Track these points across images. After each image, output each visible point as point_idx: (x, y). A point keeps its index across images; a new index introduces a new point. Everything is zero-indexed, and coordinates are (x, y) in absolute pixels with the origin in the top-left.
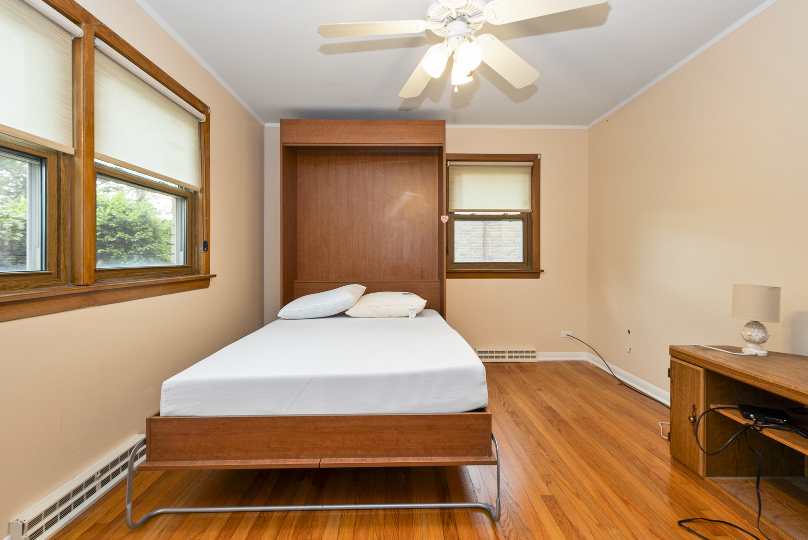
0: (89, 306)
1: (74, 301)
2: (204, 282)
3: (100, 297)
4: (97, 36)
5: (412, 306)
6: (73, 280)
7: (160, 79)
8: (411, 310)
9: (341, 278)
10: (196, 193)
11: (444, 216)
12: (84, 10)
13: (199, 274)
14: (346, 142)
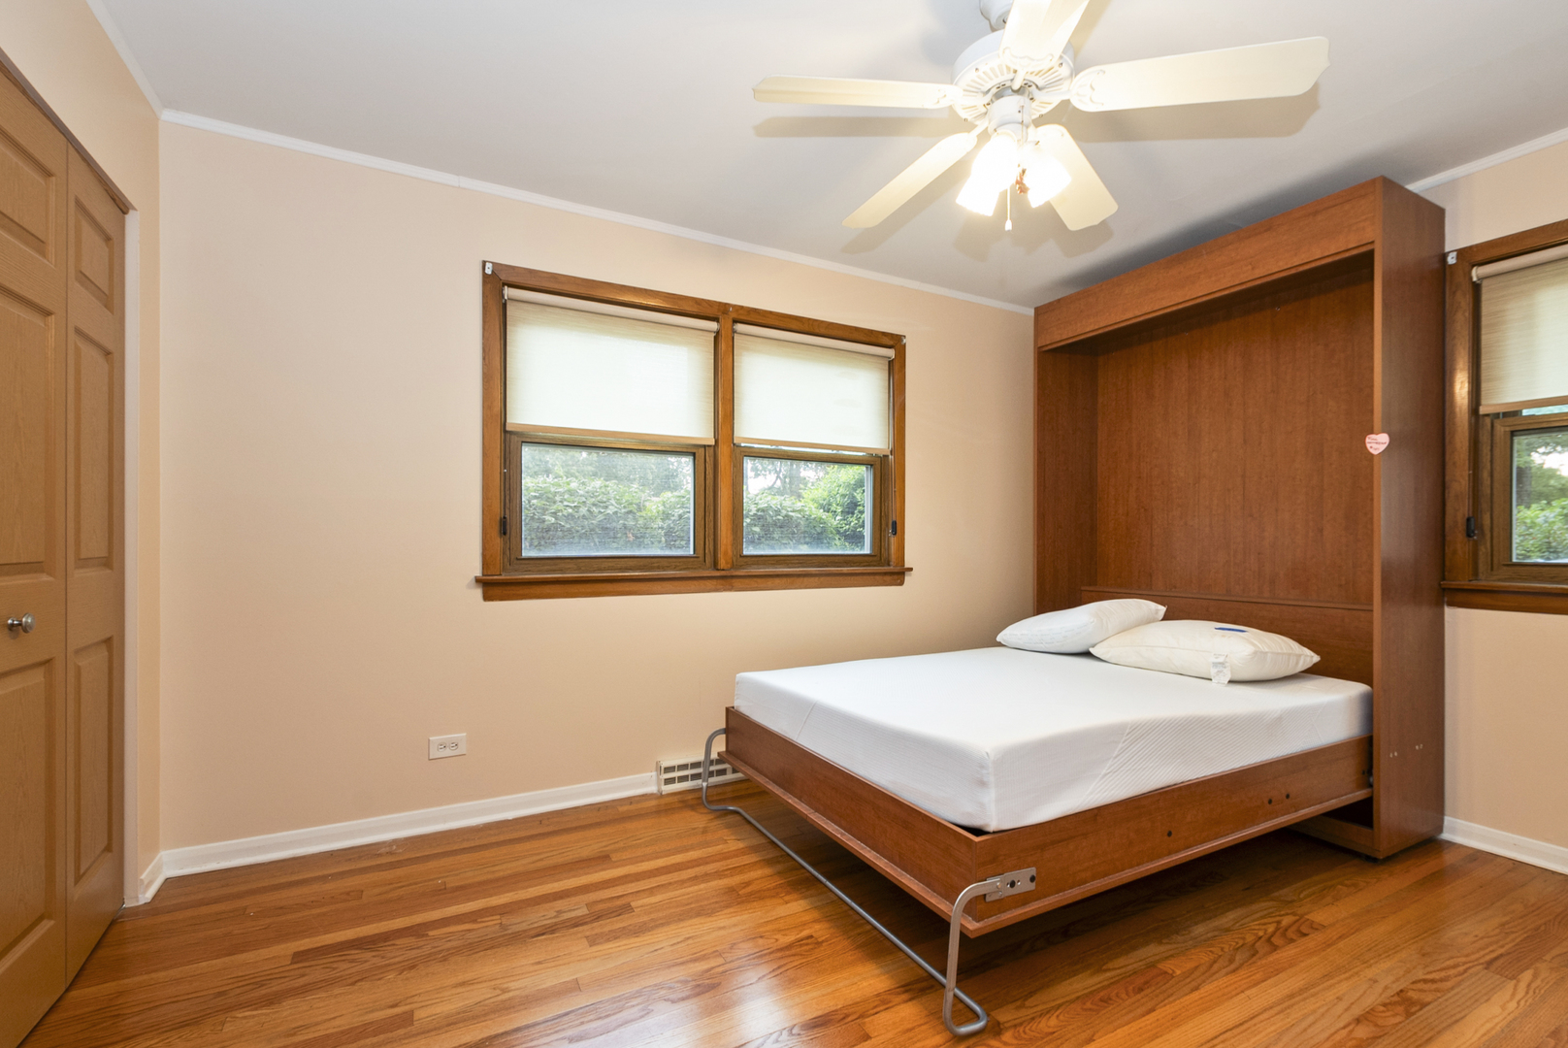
0: (725, 590)
1: (709, 584)
2: (896, 574)
3: (736, 583)
4: (735, 321)
5: (1217, 656)
6: (715, 565)
7: (817, 331)
8: (1215, 665)
9: (1175, 587)
10: (886, 456)
11: (1373, 436)
12: (720, 303)
13: (889, 565)
14: (1138, 313)
